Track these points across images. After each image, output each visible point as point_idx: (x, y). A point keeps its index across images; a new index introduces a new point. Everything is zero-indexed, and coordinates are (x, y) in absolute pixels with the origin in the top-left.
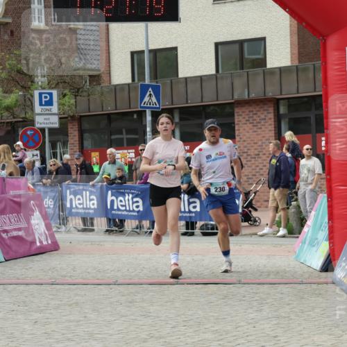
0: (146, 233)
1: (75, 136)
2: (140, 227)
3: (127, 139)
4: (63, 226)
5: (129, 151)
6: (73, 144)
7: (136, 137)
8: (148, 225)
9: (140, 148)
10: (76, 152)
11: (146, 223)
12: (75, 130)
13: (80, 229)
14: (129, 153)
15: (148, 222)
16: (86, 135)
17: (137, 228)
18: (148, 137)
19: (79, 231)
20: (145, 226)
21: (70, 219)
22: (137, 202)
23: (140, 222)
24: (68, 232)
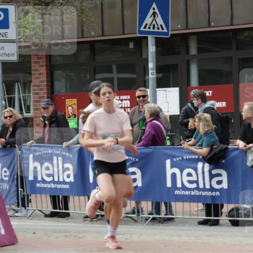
0: (147, 219)
1: (41, 74)
2: (137, 211)
3: (118, 79)
4: (23, 208)
5: (122, 97)
6: (38, 86)
7: (134, 76)
8: (150, 209)
9: (138, 93)
10: (43, 97)
11: (147, 206)
12: (42, 66)
13: (48, 213)
14: (122, 100)
15: (150, 203)
16: (58, 73)
17: (133, 213)
18: (150, 76)
19: (46, 216)
20: (145, 209)
21: (32, 197)
22: (134, 173)
23: (138, 203)
24: (30, 217)
